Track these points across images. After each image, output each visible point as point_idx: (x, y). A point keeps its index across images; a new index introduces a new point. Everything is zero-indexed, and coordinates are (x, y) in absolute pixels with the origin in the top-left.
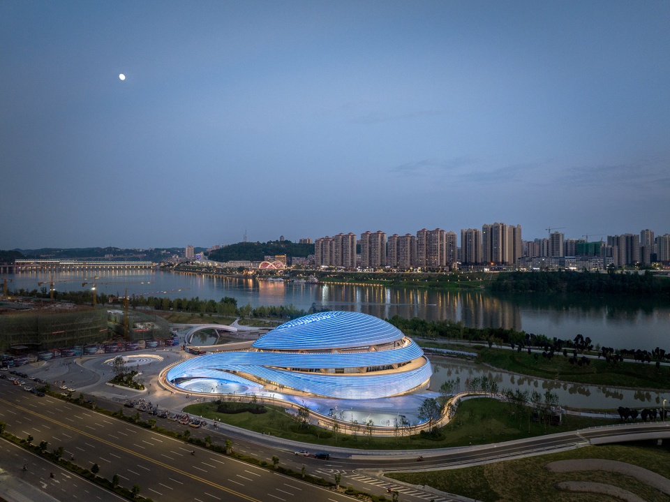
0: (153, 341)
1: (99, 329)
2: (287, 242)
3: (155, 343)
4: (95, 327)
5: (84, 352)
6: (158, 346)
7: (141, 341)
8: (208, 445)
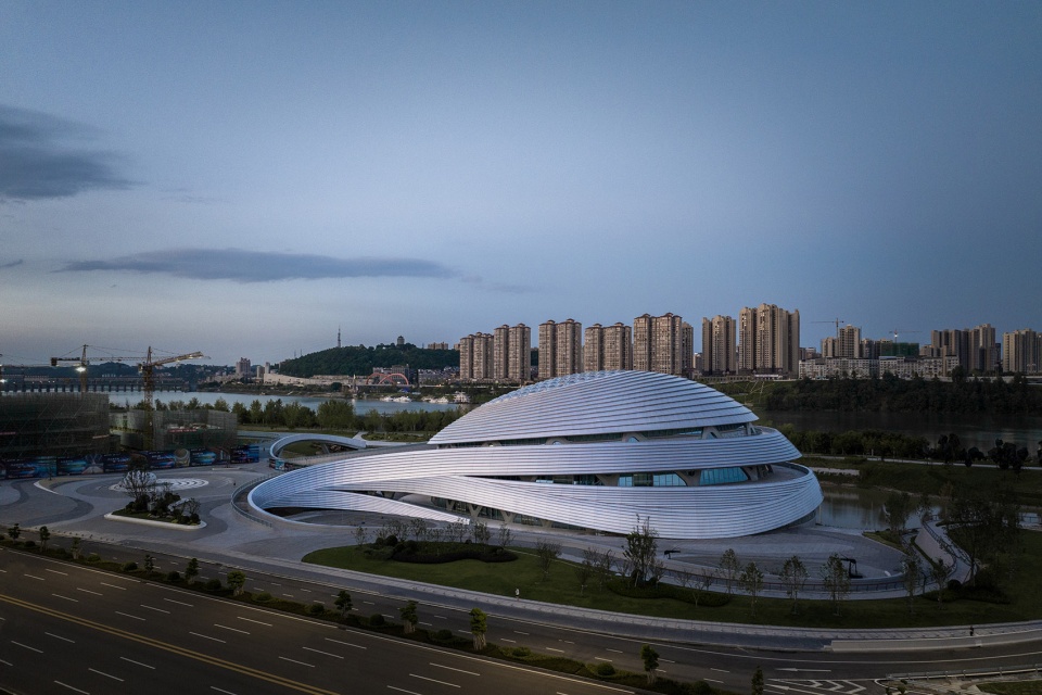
0: (205, 452)
1: (92, 433)
2: (409, 346)
3: (210, 456)
4: (83, 429)
5: (58, 470)
6: (217, 462)
7: (181, 451)
8: (410, 628)
